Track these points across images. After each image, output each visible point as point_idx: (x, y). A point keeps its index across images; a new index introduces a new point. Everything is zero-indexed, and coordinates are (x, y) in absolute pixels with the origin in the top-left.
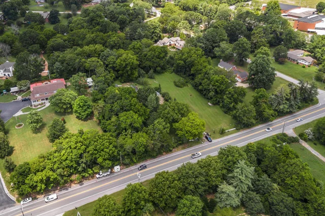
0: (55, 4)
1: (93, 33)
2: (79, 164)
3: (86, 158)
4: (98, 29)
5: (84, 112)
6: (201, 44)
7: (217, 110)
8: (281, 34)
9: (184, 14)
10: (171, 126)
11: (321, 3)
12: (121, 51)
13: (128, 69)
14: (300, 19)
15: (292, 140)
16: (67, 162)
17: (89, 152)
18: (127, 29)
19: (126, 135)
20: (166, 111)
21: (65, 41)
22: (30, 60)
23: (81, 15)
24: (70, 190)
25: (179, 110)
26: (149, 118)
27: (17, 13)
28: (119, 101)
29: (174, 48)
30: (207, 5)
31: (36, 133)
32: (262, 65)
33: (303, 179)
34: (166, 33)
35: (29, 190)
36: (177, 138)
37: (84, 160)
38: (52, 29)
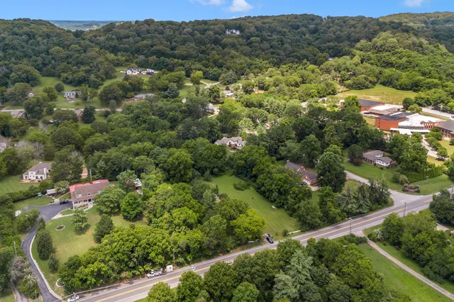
0: (88, 100)
1: (138, 132)
2: (130, 259)
3: (139, 252)
4: (144, 128)
5: (134, 210)
6: (264, 143)
7: (281, 213)
8: (357, 133)
9: (247, 110)
10: (229, 223)
11: (407, 99)
12: (173, 150)
13: (181, 168)
14: (381, 117)
15: (360, 241)
16: (119, 255)
17: (140, 246)
18: (180, 127)
19: (179, 232)
20: (223, 208)
21: (106, 140)
22: (71, 159)
23: (122, 113)
24: (119, 288)
25: (237, 207)
26: (204, 216)
27: (42, 111)
28: (172, 198)
29: (234, 149)
30: (274, 100)
31: (80, 234)
32: (329, 162)
33: (359, 266)
34: (225, 133)
35: (80, 283)
36: (235, 237)
37: (136, 254)
38: (90, 128)
